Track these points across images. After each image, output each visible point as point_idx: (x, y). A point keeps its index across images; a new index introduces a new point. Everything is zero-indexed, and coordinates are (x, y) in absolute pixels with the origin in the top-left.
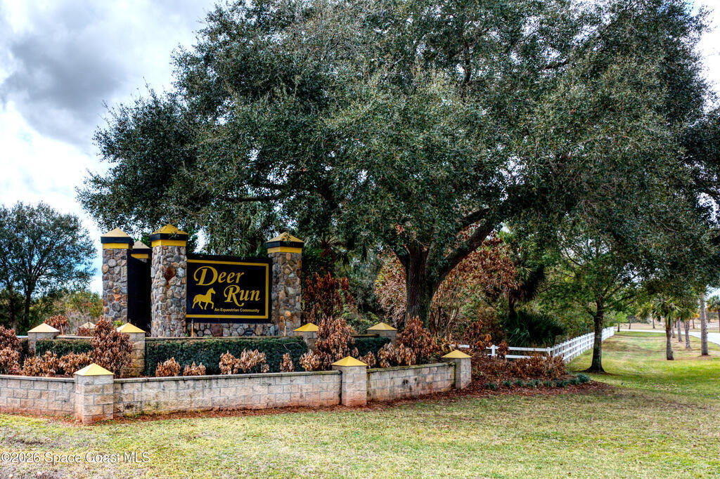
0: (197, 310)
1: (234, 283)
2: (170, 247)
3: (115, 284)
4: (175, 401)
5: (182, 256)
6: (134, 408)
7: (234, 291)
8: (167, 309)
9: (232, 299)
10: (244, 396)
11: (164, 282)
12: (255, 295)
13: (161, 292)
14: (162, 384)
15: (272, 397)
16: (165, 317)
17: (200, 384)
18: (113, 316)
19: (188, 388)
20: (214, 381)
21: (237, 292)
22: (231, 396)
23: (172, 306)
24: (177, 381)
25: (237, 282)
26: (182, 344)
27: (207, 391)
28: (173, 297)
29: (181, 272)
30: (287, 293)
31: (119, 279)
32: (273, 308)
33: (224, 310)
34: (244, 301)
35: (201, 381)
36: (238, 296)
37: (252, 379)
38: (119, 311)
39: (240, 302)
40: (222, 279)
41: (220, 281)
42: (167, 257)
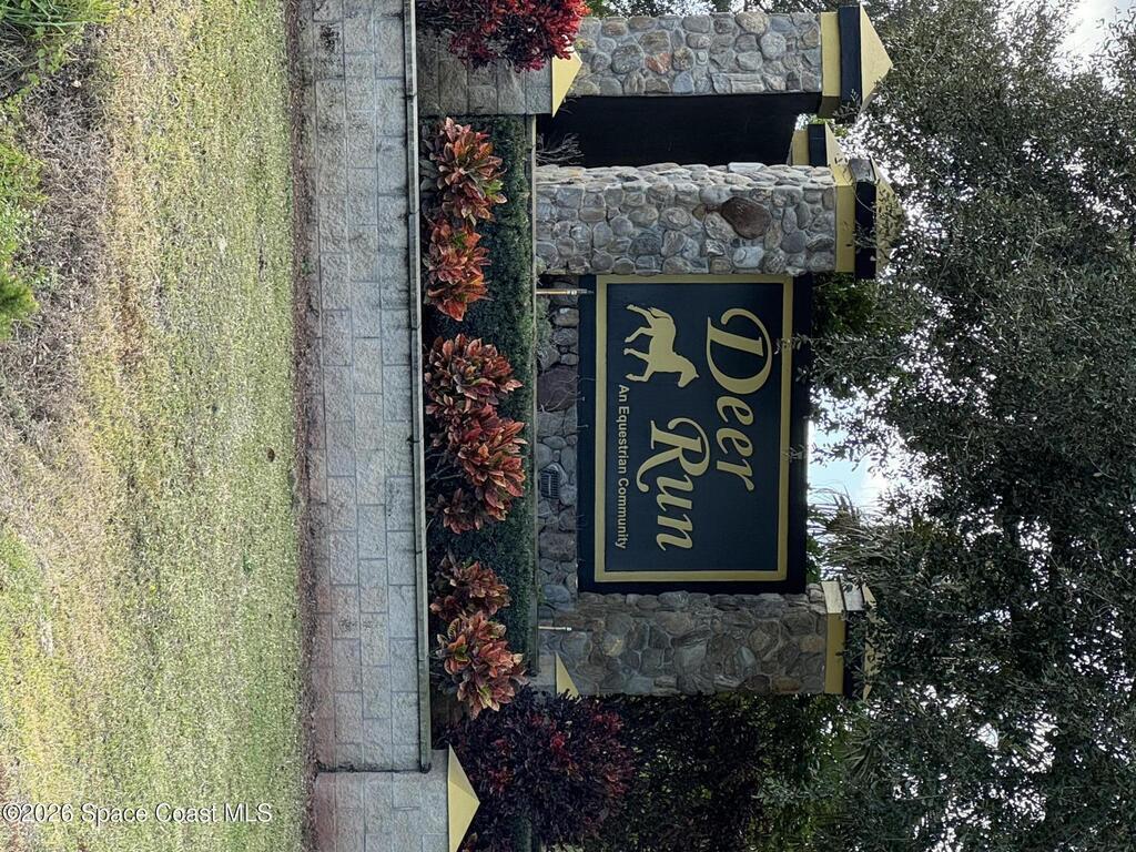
0: (623, 323)
1: (717, 455)
2: (830, 215)
3: (703, 55)
4: (341, 189)
5: (801, 258)
6: (323, 55)
7: (687, 453)
8: (625, 208)
9: (662, 447)
10: (352, 421)
11: (714, 196)
12: (677, 533)
13: (682, 186)
14: (397, 143)
15: (348, 519)
16: (597, 202)
17: (394, 266)
18: (595, 50)
19: (381, 230)
20: (402, 315)
21: (684, 463)
22: (354, 376)
23: (637, 224)
24: (406, 190)
25: (721, 465)
26: (517, 228)
27: (371, 292)
28: (667, 227)
29: (750, 255)
30: (683, 640)
31: (719, 67)
32: (632, 598)
33: (622, 420)
34: (655, 490)
35: (403, 271)
36: (673, 469)
37: (405, 448)
38: (612, 67)
39: (650, 477)
40: (728, 409)
41: (722, 402)
42: (798, 208)
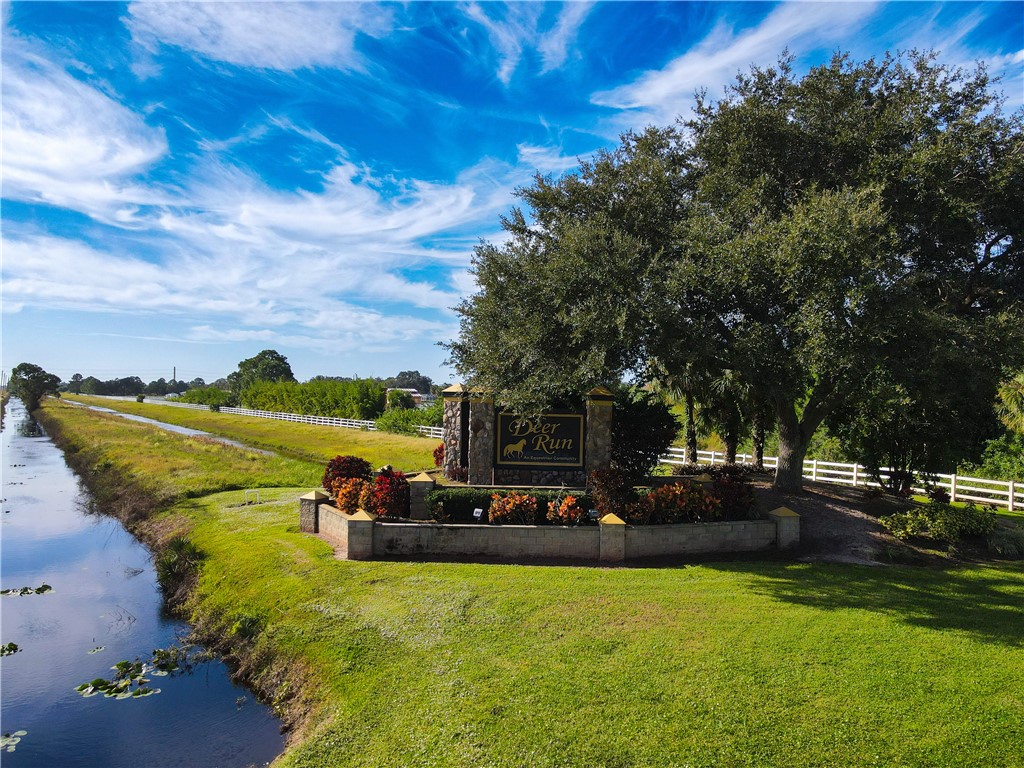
12: (568, 443)
33: (534, 458)
34: (554, 449)
39: (550, 450)
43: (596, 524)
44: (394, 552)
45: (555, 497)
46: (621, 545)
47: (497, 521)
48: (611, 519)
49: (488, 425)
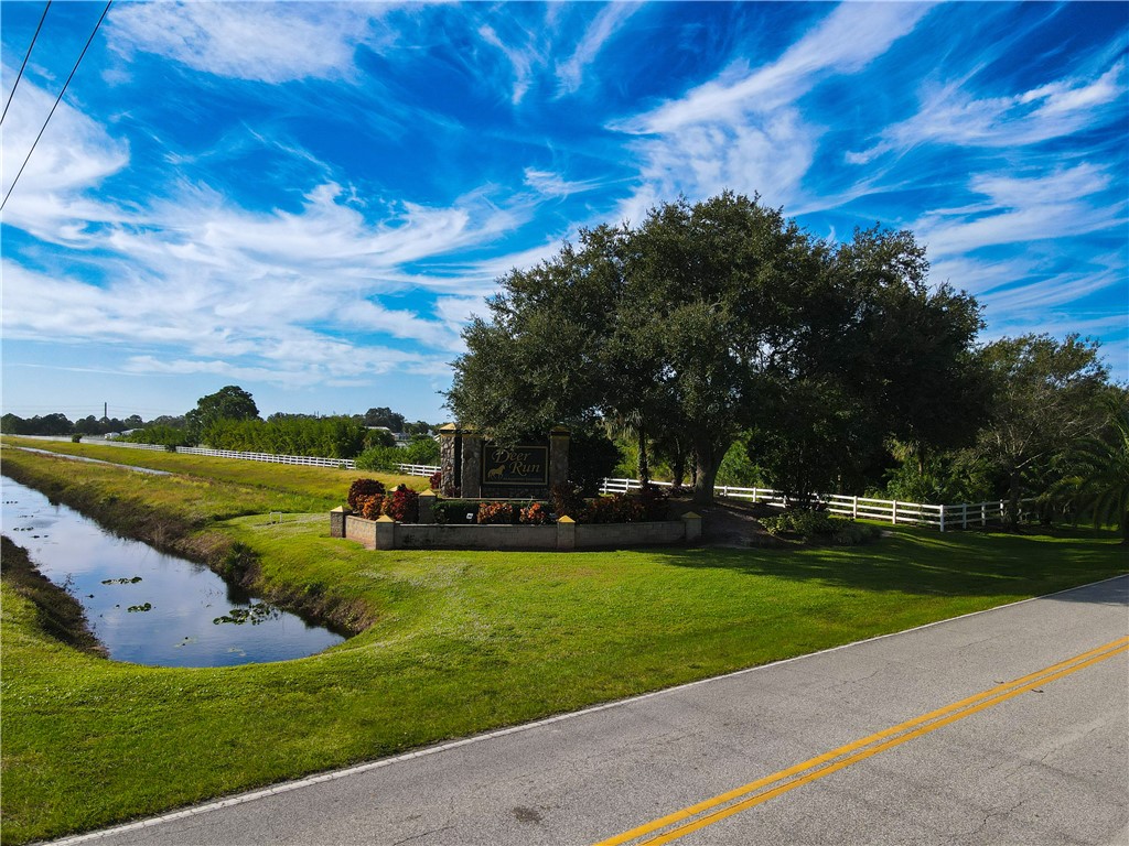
43: (556, 523)
44: (409, 545)
45: (526, 505)
46: (572, 538)
47: (483, 522)
48: (565, 519)
49: (476, 454)
